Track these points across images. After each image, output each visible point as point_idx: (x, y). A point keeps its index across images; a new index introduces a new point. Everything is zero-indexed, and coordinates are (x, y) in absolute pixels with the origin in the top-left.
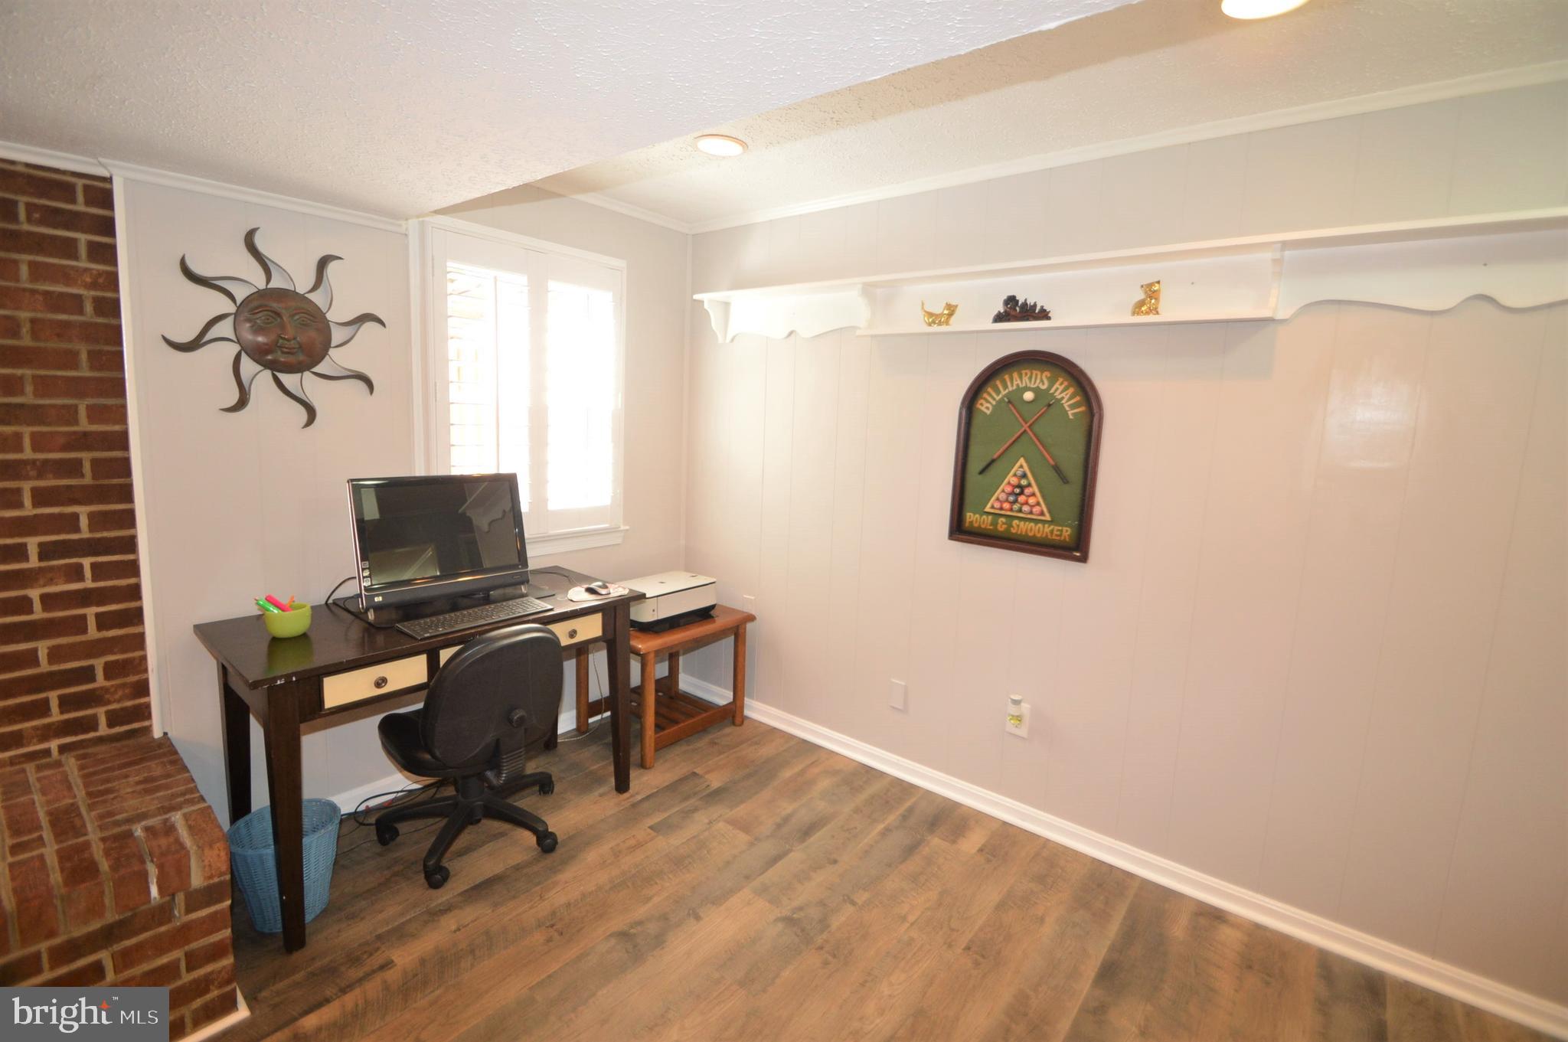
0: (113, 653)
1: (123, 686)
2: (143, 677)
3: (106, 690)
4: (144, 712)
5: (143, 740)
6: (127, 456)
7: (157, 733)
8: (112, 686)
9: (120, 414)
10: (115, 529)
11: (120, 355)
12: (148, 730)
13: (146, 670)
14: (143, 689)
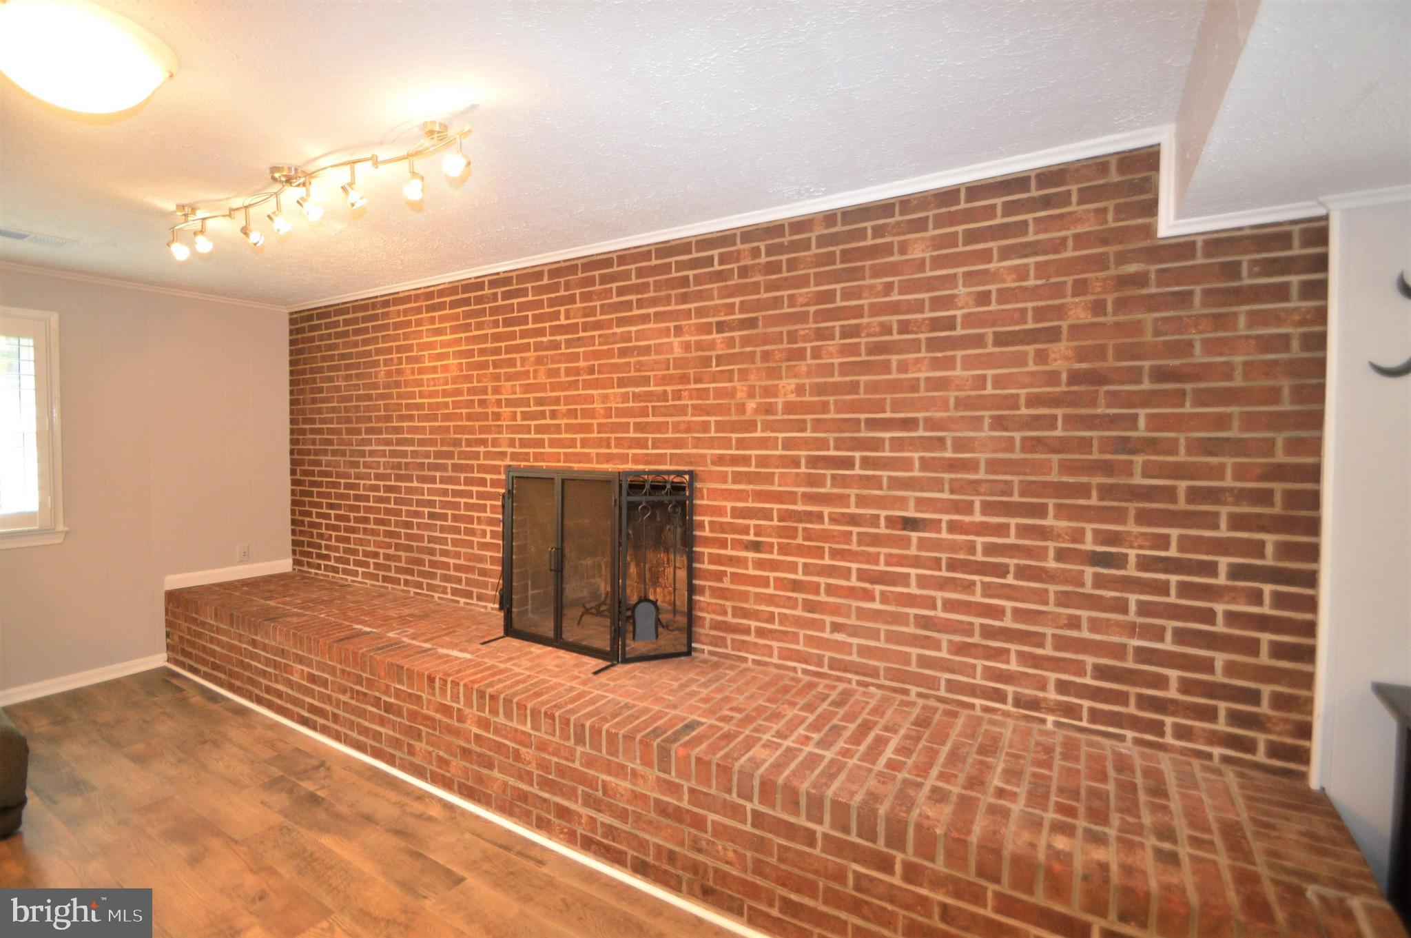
0: (1280, 684)
1: (1286, 721)
2: (1306, 718)
3: (1269, 718)
4: (1303, 756)
5: (1297, 784)
6: (1317, 488)
7: (1315, 783)
8: (1276, 716)
9: (1316, 447)
10: (1297, 560)
11: (1321, 388)
12: (1303, 776)
13: (1311, 713)
14: (1305, 731)
